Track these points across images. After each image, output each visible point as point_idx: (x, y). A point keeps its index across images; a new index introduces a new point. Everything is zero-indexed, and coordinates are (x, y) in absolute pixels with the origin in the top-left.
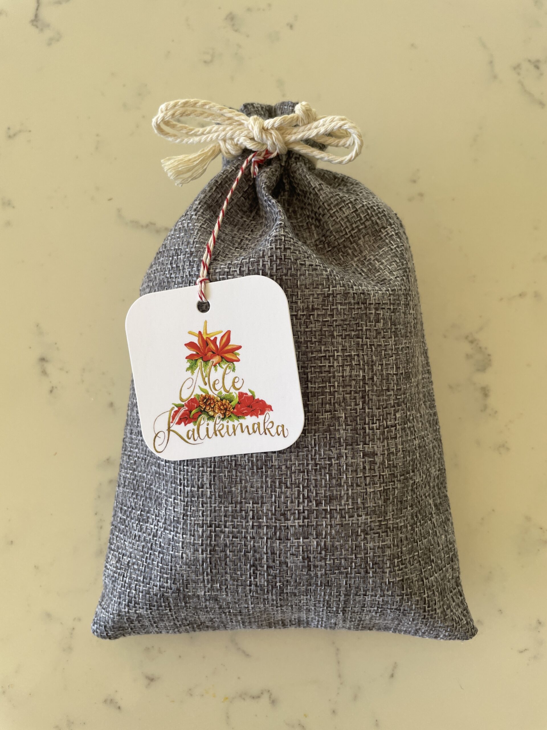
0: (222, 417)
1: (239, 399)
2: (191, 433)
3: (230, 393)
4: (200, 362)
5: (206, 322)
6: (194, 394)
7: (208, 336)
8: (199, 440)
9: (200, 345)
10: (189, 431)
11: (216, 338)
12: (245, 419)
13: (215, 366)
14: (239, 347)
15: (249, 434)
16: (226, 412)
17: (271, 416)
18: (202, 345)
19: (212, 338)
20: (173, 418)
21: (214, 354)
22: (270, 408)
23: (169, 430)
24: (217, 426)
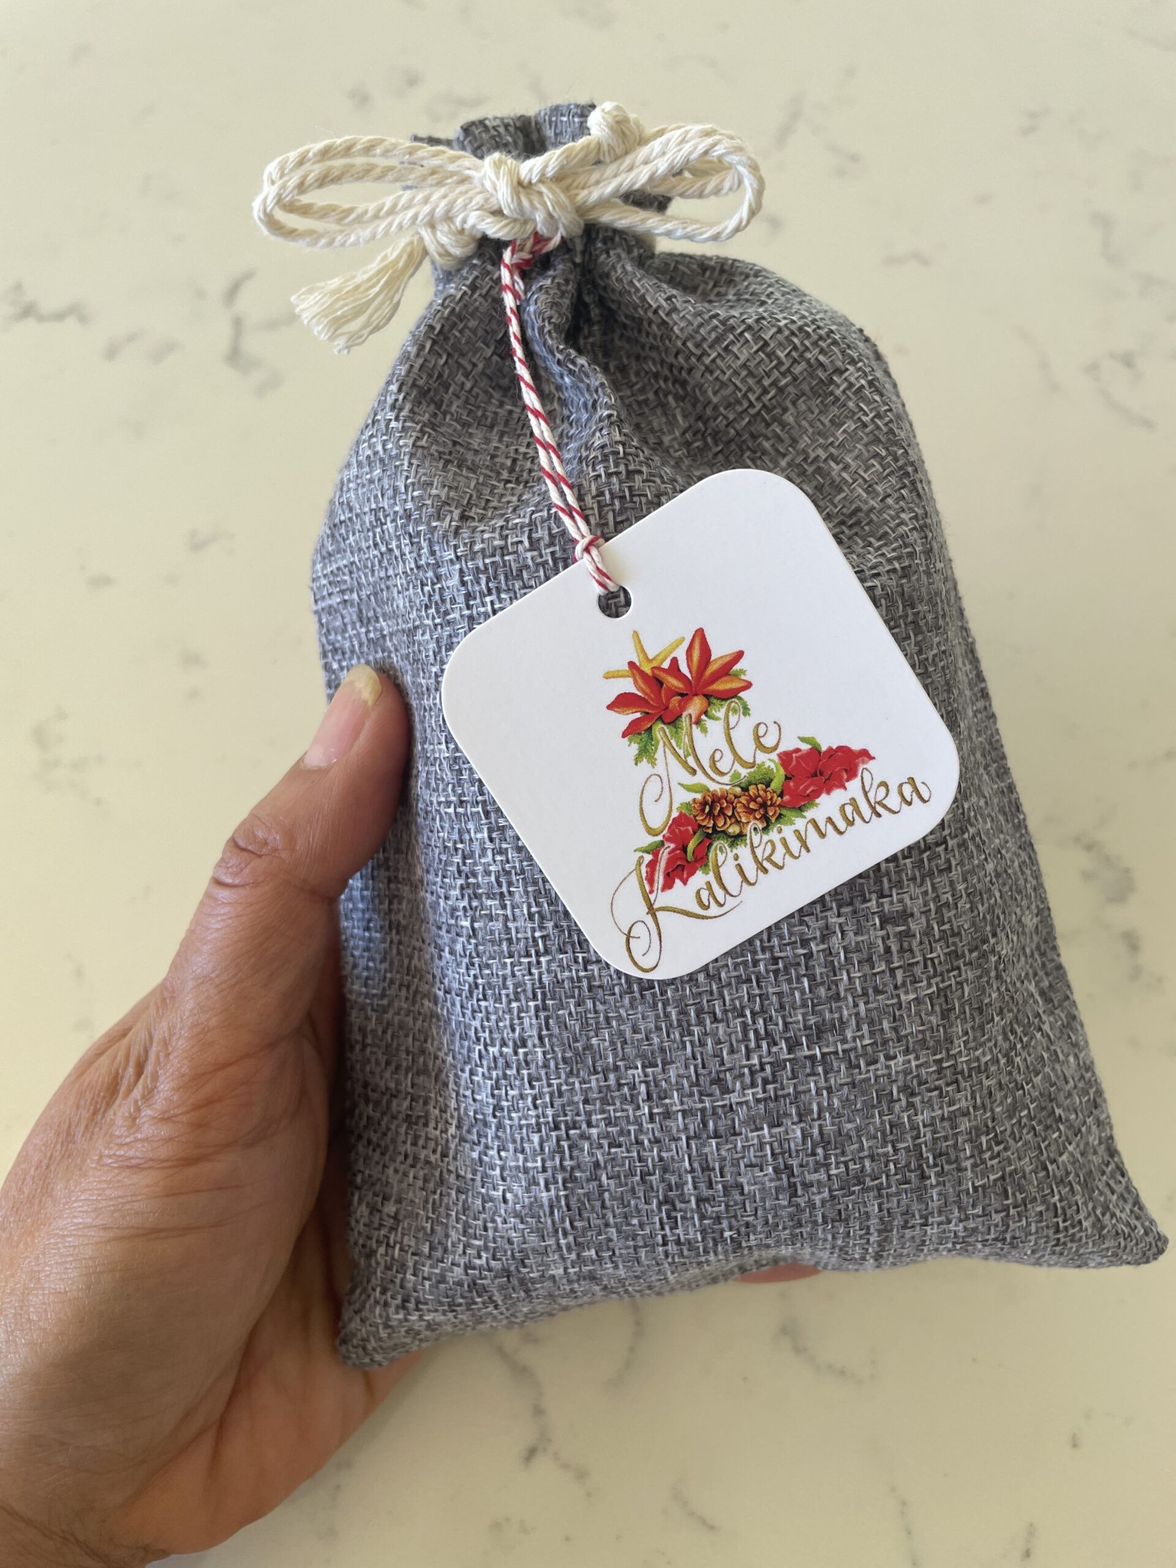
0: (760, 826)
1: (785, 769)
2: (705, 895)
3: (759, 766)
4: (660, 730)
5: (636, 634)
6: (676, 805)
7: (655, 664)
8: (731, 902)
9: (643, 691)
10: (698, 892)
11: (675, 661)
12: (817, 805)
13: (698, 722)
14: (740, 655)
15: (841, 833)
16: (766, 812)
17: (874, 771)
18: (648, 691)
19: (666, 665)
20: (651, 880)
21: (685, 697)
22: (865, 755)
23: (652, 911)
24: (759, 852)
